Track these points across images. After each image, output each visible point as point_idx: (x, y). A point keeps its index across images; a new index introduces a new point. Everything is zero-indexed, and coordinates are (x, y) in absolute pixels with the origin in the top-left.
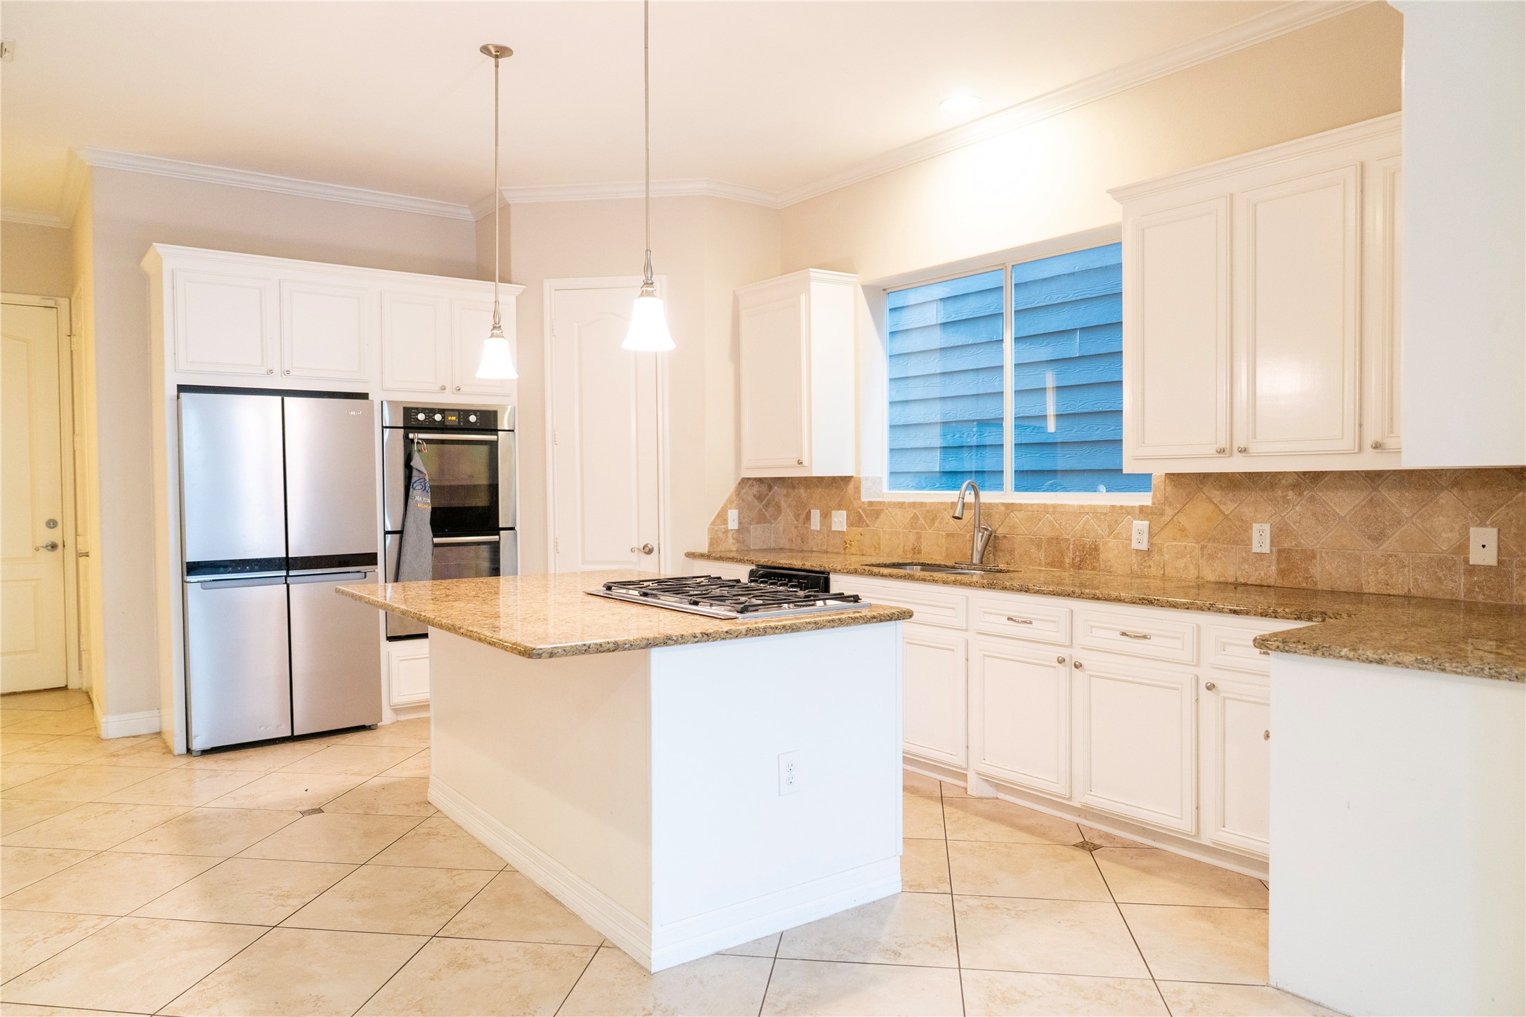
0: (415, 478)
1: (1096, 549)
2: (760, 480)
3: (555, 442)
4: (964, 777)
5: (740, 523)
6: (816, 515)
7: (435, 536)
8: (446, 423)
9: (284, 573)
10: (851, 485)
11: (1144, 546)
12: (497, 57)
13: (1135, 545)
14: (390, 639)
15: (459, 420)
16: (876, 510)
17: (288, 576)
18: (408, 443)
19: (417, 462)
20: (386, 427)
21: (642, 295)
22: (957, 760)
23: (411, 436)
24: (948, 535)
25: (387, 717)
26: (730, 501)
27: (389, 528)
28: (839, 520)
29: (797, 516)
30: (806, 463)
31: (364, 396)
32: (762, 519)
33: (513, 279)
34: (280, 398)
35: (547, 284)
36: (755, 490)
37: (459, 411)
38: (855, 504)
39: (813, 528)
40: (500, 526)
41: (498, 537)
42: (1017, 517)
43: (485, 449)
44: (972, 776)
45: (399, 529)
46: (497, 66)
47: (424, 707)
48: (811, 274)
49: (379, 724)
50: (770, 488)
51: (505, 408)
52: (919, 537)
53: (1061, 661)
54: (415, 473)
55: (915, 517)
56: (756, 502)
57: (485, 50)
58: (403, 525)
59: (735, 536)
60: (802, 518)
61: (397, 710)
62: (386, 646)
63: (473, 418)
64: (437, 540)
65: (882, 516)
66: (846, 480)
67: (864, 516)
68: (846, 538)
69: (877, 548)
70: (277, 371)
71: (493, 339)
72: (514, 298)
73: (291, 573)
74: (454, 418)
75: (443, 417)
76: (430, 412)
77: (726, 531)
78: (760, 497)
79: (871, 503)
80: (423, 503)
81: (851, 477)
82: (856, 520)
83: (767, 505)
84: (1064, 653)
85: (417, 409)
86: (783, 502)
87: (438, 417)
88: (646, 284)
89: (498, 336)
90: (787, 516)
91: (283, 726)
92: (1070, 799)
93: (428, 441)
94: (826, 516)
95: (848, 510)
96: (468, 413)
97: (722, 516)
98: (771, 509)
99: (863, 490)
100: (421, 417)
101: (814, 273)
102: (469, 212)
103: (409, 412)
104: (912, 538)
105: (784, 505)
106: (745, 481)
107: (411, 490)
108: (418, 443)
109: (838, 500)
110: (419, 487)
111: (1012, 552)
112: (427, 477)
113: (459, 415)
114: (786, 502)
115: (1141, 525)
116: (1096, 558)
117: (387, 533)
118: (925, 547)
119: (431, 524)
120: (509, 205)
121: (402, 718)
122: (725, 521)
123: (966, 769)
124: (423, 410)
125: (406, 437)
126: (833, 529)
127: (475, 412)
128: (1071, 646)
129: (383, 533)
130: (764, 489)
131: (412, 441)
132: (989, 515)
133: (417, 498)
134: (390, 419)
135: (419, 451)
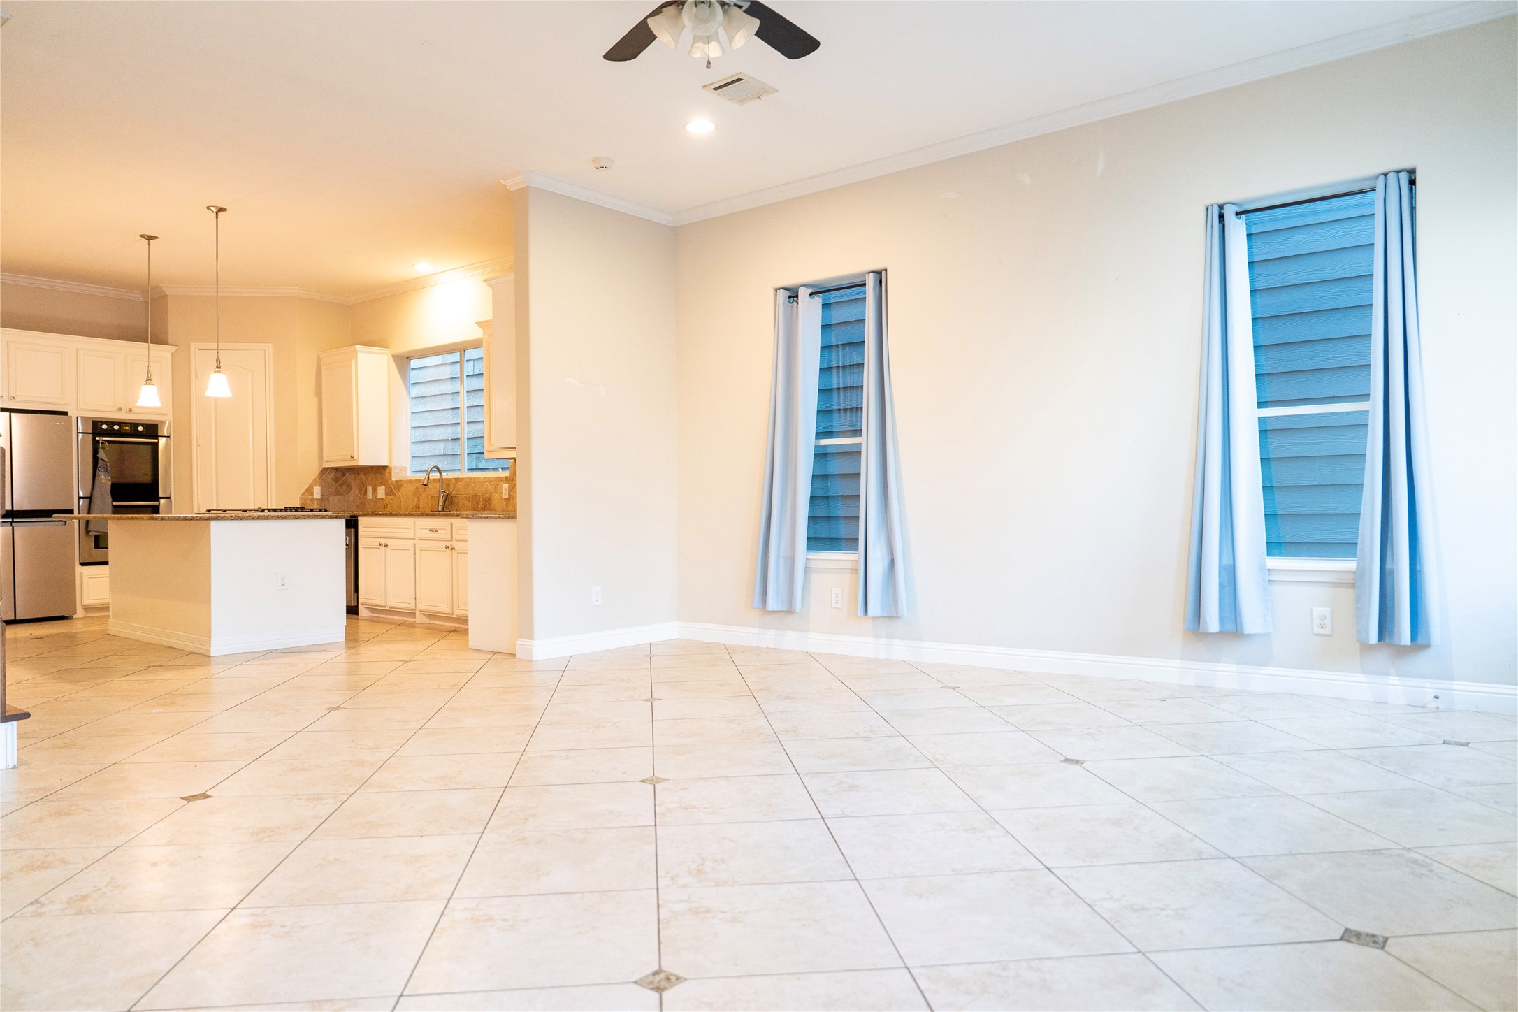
0: (100, 464)
1: (490, 500)
2: (336, 469)
3: (198, 445)
4: (413, 615)
5: (322, 495)
6: (370, 490)
7: (114, 500)
8: (122, 431)
9: (10, 520)
10: (387, 471)
11: (507, 497)
12: (149, 240)
13: (504, 497)
14: (82, 564)
15: (131, 429)
16: (399, 485)
17: (13, 522)
18: (95, 443)
19: (101, 454)
20: (80, 433)
21: (215, 372)
22: (411, 606)
23: (97, 438)
24: (432, 497)
25: (80, 613)
26: (315, 482)
27: (81, 495)
28: (381, 492)
29: (360, 491)
30: (355, 458)
31: (65, 413)
32: (338, 493)
33: (170, 342)
34: (8, 414)
35: (193, 346)
36: (333, 475)
37: (131, 423)
38: (390, 482)
39: (368, 498)
40: (160, 496)
41: (158, 503)
42: (460, 485)
43: (148, 448)
44: (418, 613)
45: (89, 496)
46: (149, 244)
47: (105, 608)
48: (358, 349)
49: (75, 616)
50: (344, 474)
51: (163, 423)
52: (419, 500)
53: (447, 547)
54: (100, 461)
55: (417, 488)
56: (334, 483)
57: (142, 236)
58: (92, 494)
59: (319, 503)
60: (363, 492)
61: (87, 609)
62: (79, 569)
63: (140, 428)
64: (114, 503)
65: (402, 488)
66: (385, 468)
67: (394, 488)
68: (386, 502)
69: (399, 507)
70: (6, 396)
71: (147, 386)
72: (169, 356)
73: (15, 520)
74: (127, 428)
75: (120, 427)
76: (111, 423)
77: (312, 500)
78: (336, 480)
79: (396, 481)
80: (105, 480)
81: (387, 467)
82: (390, 492)
83: (341, 485)
84: (448, 544)
85: (102, 422)
86: (353, 484)
87: (116, 427)
88: (217, 367)
89: (150, 384)
90: (355, 491)
91: (9, 613)
92: (452, 614)
93: (109, 442)
94: (375, 490)
95: (386, 486)
96: (137, 425)
97: (309, 491)
98: (344, 487)
99: (393, 474)
100: (104, 427)
101: (359, 348)
102: (139, 296)
103: (96, 424)
104: (416, 500)
105: (353, 485)
106: (326, 469)
107: (97, 472)
108: (102, 443)
109: (380, 480)
110: (103, 470)
111: (458, 504)
112: (108, 464)
113: (131, 426)
114: (354, 483)
115: (506, 486)
116: (490, 504)
117: (80, 498)
118: (422, 505)
119: (111, 492)
120: (166, 296)
121: (89, 615)
122: (312, 494)
123: (415, 610)
124: (106, 423)
125: (94, 439)
126: (379, 498)
127: (142, 425)
128: (451, 540)
129: (77, 498)
130: (339, 475)
131: (98, 441)
132: (448, 485)
133: (101, 477)
134: (82, 427)
135: (103, 448)
